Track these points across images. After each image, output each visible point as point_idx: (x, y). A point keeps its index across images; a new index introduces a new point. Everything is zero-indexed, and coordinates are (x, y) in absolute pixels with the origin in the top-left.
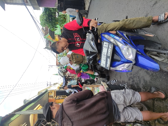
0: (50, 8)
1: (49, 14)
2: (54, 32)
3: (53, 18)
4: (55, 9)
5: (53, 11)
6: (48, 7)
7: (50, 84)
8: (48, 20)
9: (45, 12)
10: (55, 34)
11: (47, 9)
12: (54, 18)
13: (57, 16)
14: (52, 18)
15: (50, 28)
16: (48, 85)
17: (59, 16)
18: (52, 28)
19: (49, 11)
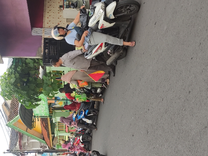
0: (26, 59)
1: (22, 70)
2: (32, 112)
3: (31, 79)
4: (37, 61)
5: (32, 65)
6: (22, 57)
8: (19, 85)
9: (13, 67)
11: (19, 61)
12: (34, 80)
13: (40, 76)
14: (28, 80)
17: (45, 74)
19: (24, 65)
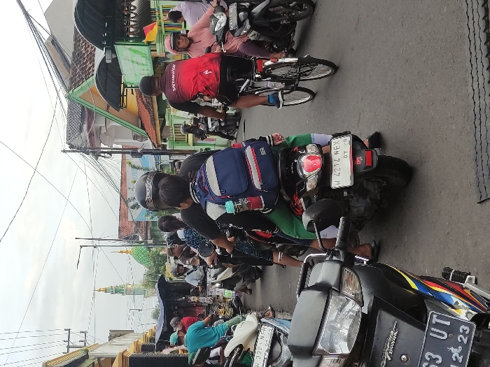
7: (83, 344)
10: (125, 86)
16: (68, 347)
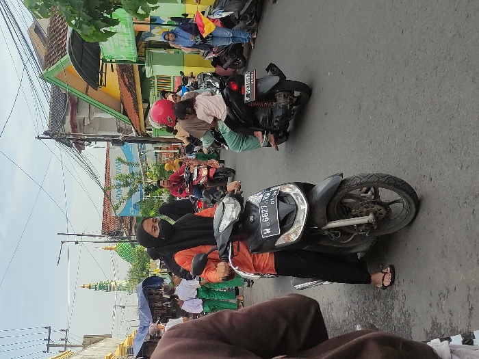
7: (64, 342)
10: (104, 60)
15: (79, 25)
18: (89, 23)
